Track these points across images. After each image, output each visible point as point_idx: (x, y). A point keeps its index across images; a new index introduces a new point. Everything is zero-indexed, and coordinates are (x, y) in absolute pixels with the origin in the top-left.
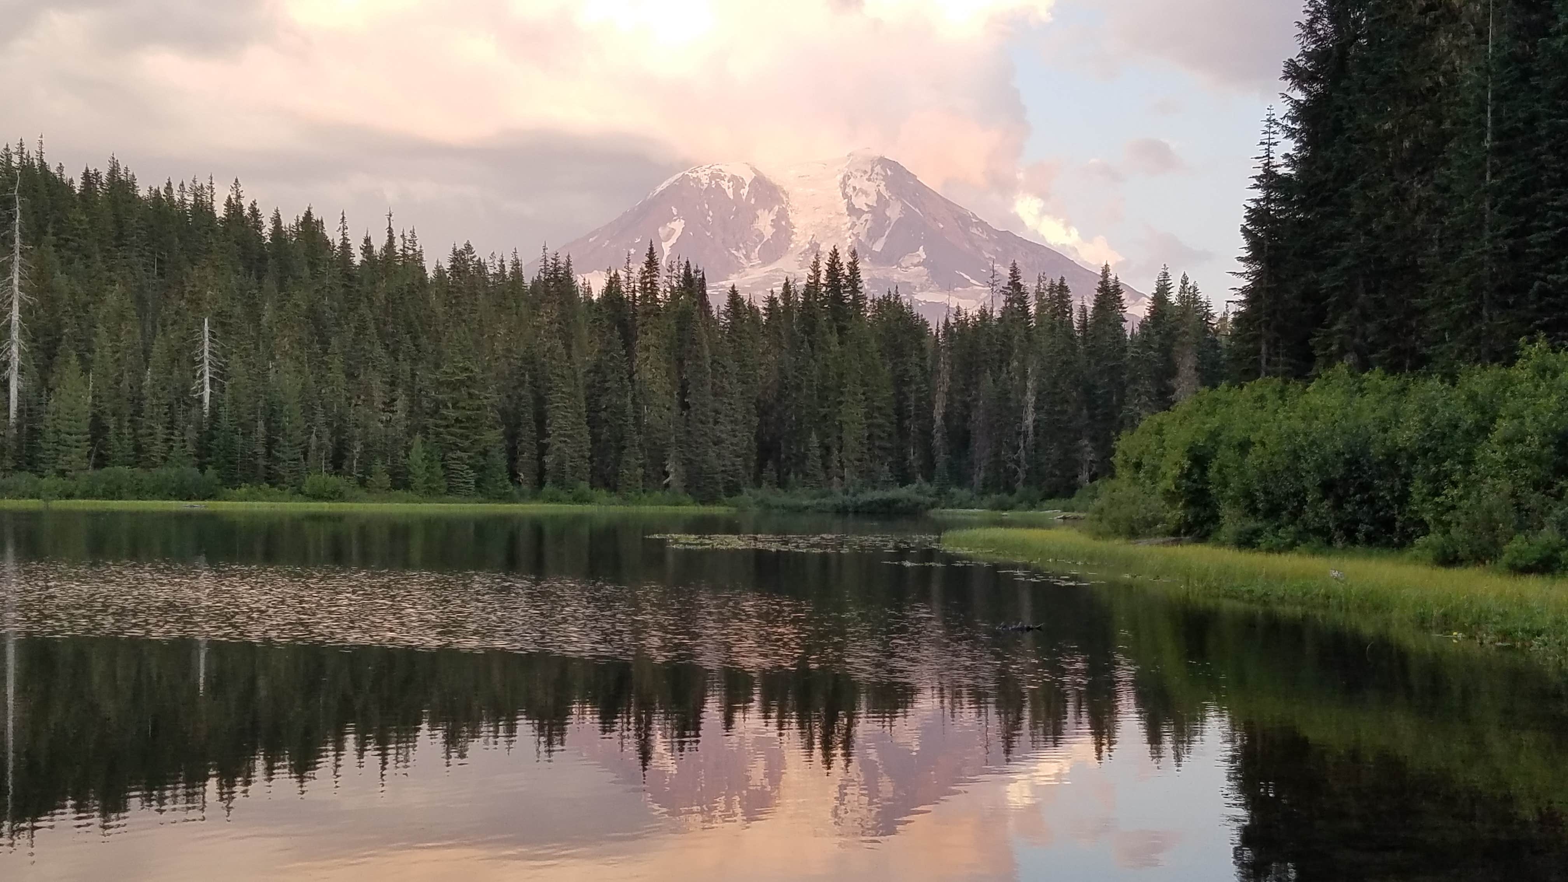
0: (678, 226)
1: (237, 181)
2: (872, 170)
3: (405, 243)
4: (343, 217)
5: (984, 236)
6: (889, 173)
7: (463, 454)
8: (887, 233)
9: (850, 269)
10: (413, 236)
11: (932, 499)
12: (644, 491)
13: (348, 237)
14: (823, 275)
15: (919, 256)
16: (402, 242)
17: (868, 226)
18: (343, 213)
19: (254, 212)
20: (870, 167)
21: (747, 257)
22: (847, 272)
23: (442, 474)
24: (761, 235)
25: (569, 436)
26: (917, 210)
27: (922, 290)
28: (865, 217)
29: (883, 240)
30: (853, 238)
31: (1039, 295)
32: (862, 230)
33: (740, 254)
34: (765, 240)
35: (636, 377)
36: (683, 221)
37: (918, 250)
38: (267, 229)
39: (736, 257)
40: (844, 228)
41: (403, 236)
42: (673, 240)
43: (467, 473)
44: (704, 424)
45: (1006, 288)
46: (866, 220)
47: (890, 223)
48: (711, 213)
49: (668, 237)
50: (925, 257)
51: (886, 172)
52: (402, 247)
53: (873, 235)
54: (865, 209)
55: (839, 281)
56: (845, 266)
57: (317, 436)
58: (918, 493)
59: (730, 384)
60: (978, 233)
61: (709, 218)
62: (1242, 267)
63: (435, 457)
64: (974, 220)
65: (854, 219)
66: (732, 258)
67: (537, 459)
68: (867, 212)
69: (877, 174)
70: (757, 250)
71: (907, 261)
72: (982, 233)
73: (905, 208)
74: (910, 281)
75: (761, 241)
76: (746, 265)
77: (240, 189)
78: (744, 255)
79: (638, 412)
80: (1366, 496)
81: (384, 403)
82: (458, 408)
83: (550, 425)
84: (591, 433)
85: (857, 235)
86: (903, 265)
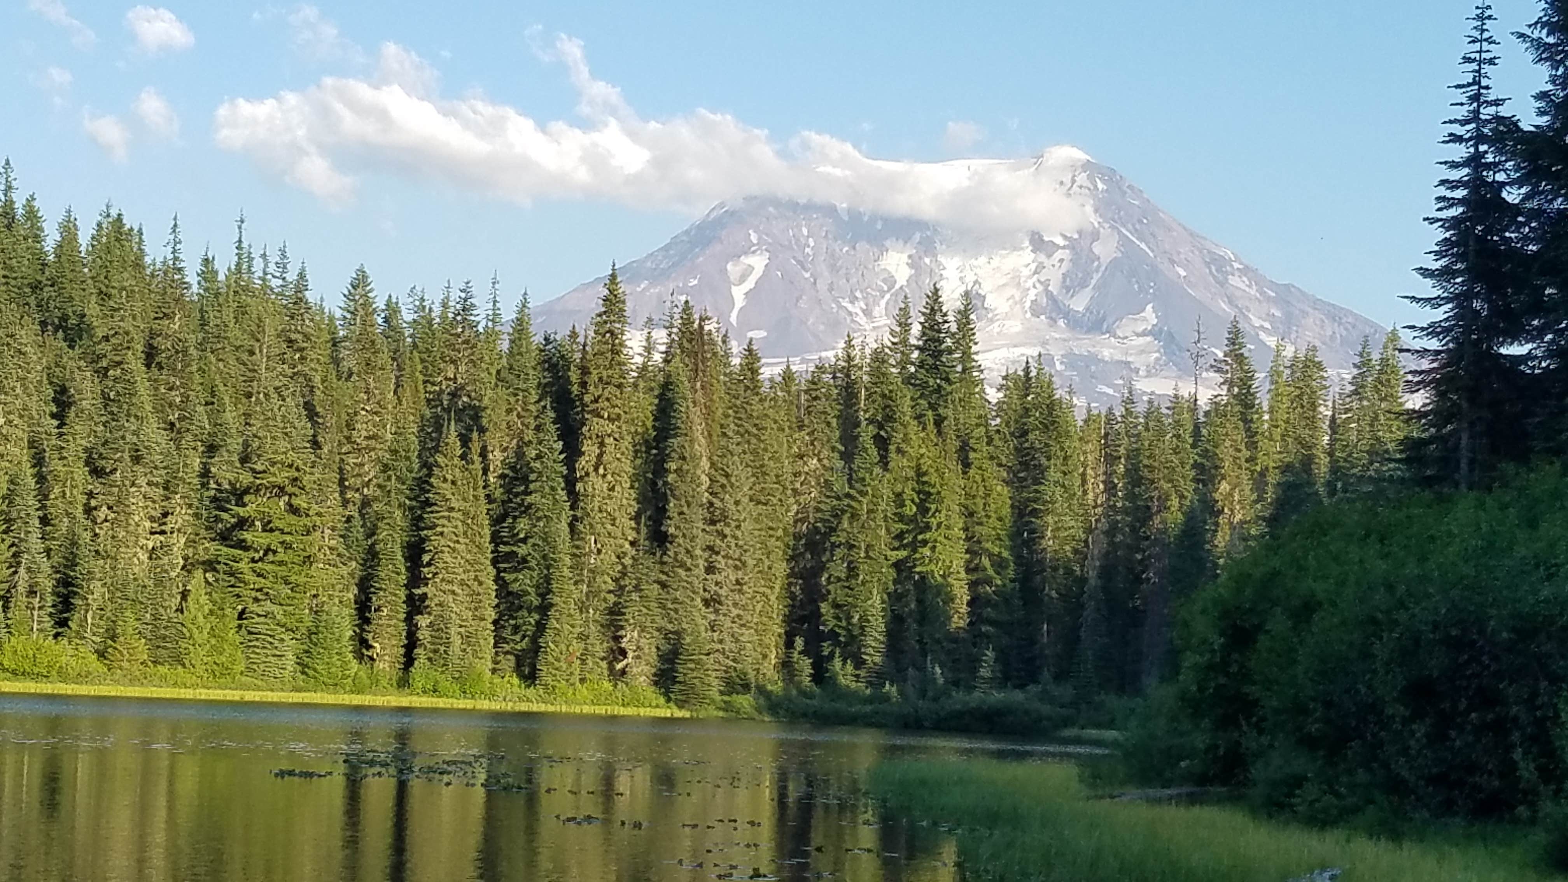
0: (758, 262)
1: (8, 162)
2: (1073, 182)
3: (266, 266)
4: (175, 225)
5: (1253, 292)
6: (1100, 186)
7: (275, 609)
8: (1093, 282)
9: (958, 322)
10: (283, 255)
11: (1064, 712)
12: (582, 680)
13: (181, 256)
14: (916, 329)
15: (1145, 319)
16: (262, 265)
17: (1064, 269)
18: (175, 219)
19: (32, 214)
20: (1070, 177)
21: (867, 313)
22: (954, 328)
23: (238, 639)
24: (890, 281)
25: (462, 583)
26: (1143, 246)
27: (1149, 375)
28: (1059, 255)
29: (1088, 293)
30: (1040, 288)
31: (1274, 374)
32: (1054, 276)
33: (856, 309)
34: (897, 287)
35: (579, 486)
36: (767, 255)
37: (1143, 310)
38: (51, 238)
39: (850, 314)
40: (1026, 272)
41: (264, 256)
42: (750, 284)
43: (282, 640)
44: (689, 570)
45: (1221, 361)
46: (1061, 261)
47: (1099, 266)
48: (811, 242)
49: (742, 279)
50: (1155, 321)
51: (1096, 187)
52: (261, 275)
53: (1072, 283)
54: (1060, 241)
55: (941, 342)
56: (951, 318)
57: (29, 570)
58: (1041, 700)
59: (737, 503)
60: (1243, 287)
61: (807, 250)
62: (1429, 288)
63: (228, 611)
64: (1236, 265)
65: (1042, 258)
66: (843, 314)
67: (406, 620)
68: (1064, 247)
69: (1081, 187)
70: (883, 302)
71: (1126, 328)
72: (1250, 286)
73: (1124, 241)
74: (1129, 359)
75: (889, 289)
76: (867, 327)
77: (13, 175)
78: (863, 311)
79: (578, 547)
80: (1490, 716)
81: (152, 519)
82: (272, 530)
83: (429, 564)
84: (498, 579)
85: (1046, 284)
86: (1119, 333)
